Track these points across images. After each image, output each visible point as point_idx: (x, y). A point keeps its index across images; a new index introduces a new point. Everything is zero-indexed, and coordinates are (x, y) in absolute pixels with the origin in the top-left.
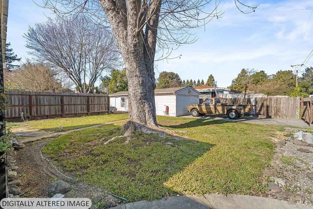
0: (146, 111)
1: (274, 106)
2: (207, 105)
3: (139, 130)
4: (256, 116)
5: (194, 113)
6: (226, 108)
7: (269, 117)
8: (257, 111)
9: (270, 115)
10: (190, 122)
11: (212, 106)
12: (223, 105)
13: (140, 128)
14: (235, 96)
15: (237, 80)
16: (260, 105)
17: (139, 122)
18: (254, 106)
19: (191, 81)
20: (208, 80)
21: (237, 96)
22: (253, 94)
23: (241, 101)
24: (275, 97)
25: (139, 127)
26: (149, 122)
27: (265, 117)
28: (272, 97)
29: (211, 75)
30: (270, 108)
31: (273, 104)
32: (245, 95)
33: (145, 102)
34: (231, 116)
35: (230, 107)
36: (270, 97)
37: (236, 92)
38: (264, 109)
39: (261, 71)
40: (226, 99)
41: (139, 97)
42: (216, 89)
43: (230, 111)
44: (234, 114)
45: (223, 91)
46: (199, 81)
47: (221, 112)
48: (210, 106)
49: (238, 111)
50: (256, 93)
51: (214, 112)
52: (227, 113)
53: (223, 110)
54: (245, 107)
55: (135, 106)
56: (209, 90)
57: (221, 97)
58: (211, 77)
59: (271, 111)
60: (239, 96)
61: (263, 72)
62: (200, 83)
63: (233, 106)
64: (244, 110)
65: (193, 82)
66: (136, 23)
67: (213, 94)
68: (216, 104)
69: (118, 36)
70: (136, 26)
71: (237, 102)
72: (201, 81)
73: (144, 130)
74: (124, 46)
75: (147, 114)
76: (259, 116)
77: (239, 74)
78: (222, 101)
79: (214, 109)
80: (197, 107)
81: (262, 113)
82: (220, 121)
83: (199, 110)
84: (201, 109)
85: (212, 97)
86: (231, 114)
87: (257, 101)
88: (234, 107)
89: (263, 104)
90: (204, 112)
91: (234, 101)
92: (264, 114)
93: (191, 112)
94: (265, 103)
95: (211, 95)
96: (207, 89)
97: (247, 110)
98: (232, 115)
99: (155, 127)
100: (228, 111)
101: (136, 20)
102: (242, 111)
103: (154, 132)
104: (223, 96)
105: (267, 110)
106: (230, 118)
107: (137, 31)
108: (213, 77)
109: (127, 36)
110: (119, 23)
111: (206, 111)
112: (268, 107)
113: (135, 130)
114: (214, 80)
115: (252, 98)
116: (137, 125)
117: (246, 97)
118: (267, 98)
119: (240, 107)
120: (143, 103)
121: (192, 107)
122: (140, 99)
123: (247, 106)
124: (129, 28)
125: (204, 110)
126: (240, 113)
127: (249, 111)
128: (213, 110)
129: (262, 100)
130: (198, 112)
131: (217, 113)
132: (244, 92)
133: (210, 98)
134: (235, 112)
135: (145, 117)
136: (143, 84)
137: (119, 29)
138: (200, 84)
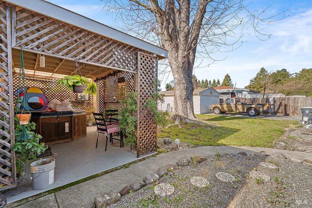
0: (188, 108)
1: (292, 104)
2: (228, 104)
3: (184, 121)
4: (275, 113)
5: (216, 111)
6: (246, 107)
7: (286, 114)
8: (276, 110)
9: (288, 113)
10: (215, 118)
11: (233, 105)
12: (243, 104)
13: (185, 119)
14: (254, 96)
15: (255, 79)
16: (278, 104)
17: (183, 115)
18: (273, 105)
19: (207, 81)
20: (224, 79)
21: (256, 96)
22: (271, 94)
23: (260, 100)
24: (293, 96)
25: (183, 119)
26: (190, 115)
27: (283, 115)
28: (290, 97)
29: (228, 75)
30: (288, 107)
31: (291, 103)
32: (264, 95)
33: (187, 101)
34: (250, 113)
35: (249, 106)
36: (288, 97)
37: (255, 92)
38: (282, 108)
39: (283, 69)
40: (246, 99)
41: (184, 98)
42: (235, 89)
43: (249, 109)
44: (253, 111)
45: (242, 92)
46: (214, 81)
47: (241, 110)
48: (231, 105)
49: (257, 109)
50: (275, 93)
51: (235, 110)
52: (247, 111)
53: (243, 108)
54: (263, 105)
55: (180, 104)
56: (229, 90)
57: (240, 97)
58: (228, 77)
59: (289, 109)
60: (258, 96)
61: (284, 70)
62: (216, 82)
63: (252, 104)
64: (262, 108)
65: (208, 82)
66: (185, 49)
67: (233, 94)
68: (236, 103)
69: (171, 57)
70: (185, 51)
71: (256, 101)
72: (216, 81)
73: (188, 121)
74: (175, 63)
75: (188, 110)
76: (278, 114)
77: (258, 73)
78: (241, 101)
79: (235, 107)
80: (219, 106)
81: (280, 111)
82: (241, 117)
83: (220, 108)
84: (223, 108)
85: (232, 97)
86: (250, 111)
87: (275, 100)
88: (253, 106)
89: (281, 103)
90: (226, 110)
91: (253, 101)
92: (282, 113)
93: (213, 110)
94: (283, 102)
95: (230, 95)
96: (227, 90)
97: (265, 108)
98: (252, 113)
99: (194, 119)
100: (247, 109)
101: (186, 47)
102: (261, 109)
103: (195, 122)
104: (242, 96)
105: (285, 109)
106: (250, 115)
107: (186, 54)
108: (229, 77)
109: (178, 57)
110: (172, 48)
111: (227, 110)
112: (286, 106)
113: (181, 120)
114: (230, 80)
115: (270, 98)
116: (182, 117)
117: (265, 97)
118: (285, 98)
119: (259, 106)
120: (186, 102)
121: (214, 106)
122: (185, 99)
123: (266, 105)
124: (180, 52)
125: (226, 109)
126: (259, 111)
127: (267, 109)
128: (234, 109)
129: (281, 100)
130: (220, 110)
131: (238, 111)
132: (263, 92)
133: (230, 98)
134: (254, 110)
135: (187, 111)
136: (187, 89)
137: (173, 52)
138: (216, 84)
